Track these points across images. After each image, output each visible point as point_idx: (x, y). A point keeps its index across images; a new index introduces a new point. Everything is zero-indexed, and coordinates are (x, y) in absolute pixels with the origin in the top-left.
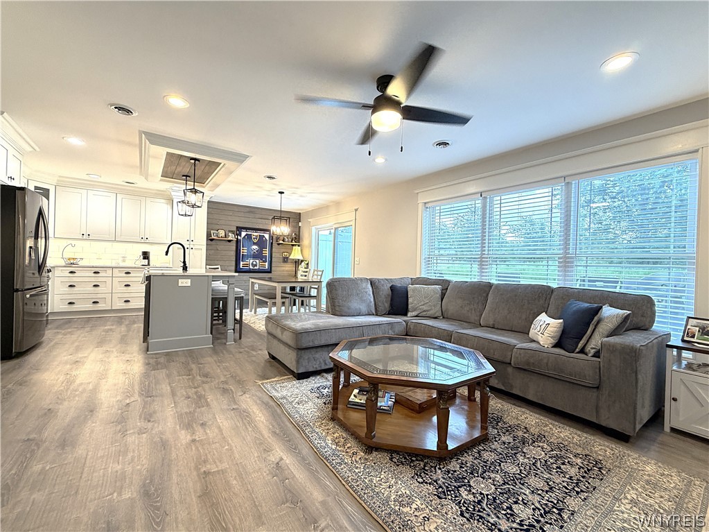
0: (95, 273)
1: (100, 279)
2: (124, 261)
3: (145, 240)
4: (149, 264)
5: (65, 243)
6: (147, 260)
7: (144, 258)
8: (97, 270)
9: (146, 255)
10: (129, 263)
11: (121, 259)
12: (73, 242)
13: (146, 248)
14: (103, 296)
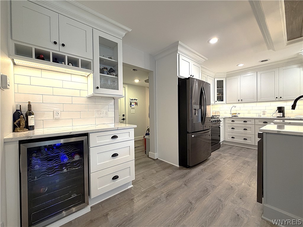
0: (244, 122)
1: (247, 126)
2: (264, 114)
3: (279, 99)
4: (284, 116)
5: (231, 105)
6: (282, 113)
7: (279, 112)
8: (245, 120)
9: (281, 110)
10: (268, 116)
11: (262, 113)
12: (235, 105)
13: (280, 104)
14: (249, 136)
